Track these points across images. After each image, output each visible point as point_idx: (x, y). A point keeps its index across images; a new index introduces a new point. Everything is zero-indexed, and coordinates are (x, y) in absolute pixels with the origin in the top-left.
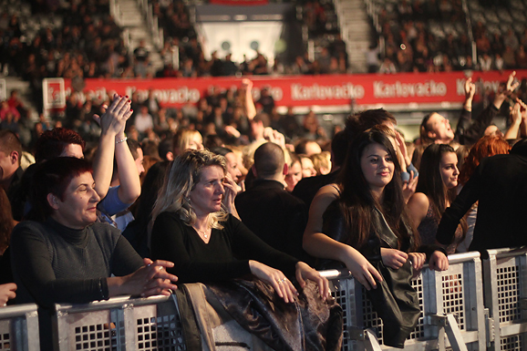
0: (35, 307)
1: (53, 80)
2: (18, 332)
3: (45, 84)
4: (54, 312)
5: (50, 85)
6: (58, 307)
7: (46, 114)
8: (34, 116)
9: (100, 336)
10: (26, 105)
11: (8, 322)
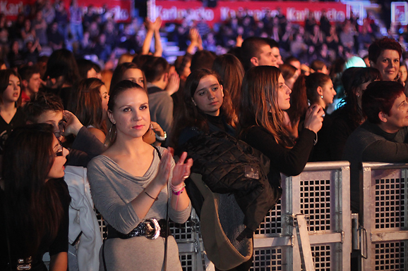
0: (348, 164)
1: (399, 4)
2: (336, 179)
3: (393, 6)
4: (361, 168)
5: (398, 7)
6: (364, 165)
7: (393, 29)
8: (383, 31)
9: (392, 187)
10: (377, 22)
11: (330, 172)
